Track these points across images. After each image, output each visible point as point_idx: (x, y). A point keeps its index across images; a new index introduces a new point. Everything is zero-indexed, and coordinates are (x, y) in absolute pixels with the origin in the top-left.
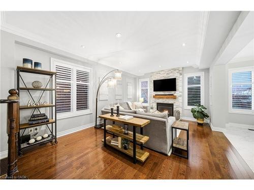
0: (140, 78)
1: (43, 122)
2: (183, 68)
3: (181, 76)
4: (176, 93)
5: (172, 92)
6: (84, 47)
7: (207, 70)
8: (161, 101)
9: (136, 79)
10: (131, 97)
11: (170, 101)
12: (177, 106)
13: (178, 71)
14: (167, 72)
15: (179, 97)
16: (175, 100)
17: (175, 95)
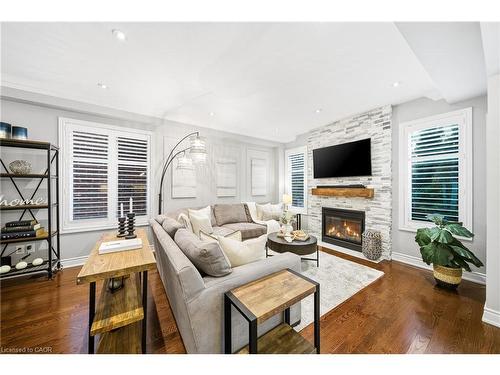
0: (286, 147)
1: (23, 237)
2: (393, 107)
3: (388, 131)
4: (372, 183)
5: (361, 180)
6: (104, 87)
7: (479, 100)
8: (332, 203)
9: (276, 149)
10: (264, 192)
11: (354, 204)
12: (376, 219)
13: (377, 118)
14: (347, 126)
15: (381, 194)
16: (369, 201)
17: (369, 187)
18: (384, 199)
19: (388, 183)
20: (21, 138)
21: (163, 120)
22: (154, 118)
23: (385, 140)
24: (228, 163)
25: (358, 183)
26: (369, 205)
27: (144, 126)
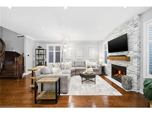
0: (102, 42)
2: (140, 15)
4: (130, 54)
12: (131, 71)
13: (131, 23)
14: (120, 30)
15: (133, 59)
16: (128, 62)
17: (128, 56)
18: (135, 62)
19: (136, 54)
20: (41, 48)
21: (63, 41)
22: (60, 41)
23: (135, 33)
24: (80, 50)
25: (124, 54)
26: (128, 64)
27: (59, 43)
